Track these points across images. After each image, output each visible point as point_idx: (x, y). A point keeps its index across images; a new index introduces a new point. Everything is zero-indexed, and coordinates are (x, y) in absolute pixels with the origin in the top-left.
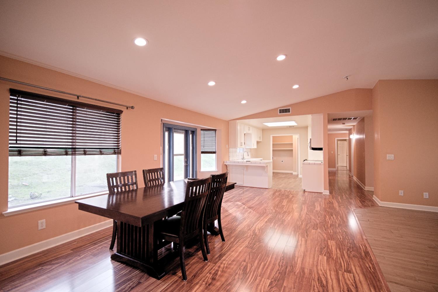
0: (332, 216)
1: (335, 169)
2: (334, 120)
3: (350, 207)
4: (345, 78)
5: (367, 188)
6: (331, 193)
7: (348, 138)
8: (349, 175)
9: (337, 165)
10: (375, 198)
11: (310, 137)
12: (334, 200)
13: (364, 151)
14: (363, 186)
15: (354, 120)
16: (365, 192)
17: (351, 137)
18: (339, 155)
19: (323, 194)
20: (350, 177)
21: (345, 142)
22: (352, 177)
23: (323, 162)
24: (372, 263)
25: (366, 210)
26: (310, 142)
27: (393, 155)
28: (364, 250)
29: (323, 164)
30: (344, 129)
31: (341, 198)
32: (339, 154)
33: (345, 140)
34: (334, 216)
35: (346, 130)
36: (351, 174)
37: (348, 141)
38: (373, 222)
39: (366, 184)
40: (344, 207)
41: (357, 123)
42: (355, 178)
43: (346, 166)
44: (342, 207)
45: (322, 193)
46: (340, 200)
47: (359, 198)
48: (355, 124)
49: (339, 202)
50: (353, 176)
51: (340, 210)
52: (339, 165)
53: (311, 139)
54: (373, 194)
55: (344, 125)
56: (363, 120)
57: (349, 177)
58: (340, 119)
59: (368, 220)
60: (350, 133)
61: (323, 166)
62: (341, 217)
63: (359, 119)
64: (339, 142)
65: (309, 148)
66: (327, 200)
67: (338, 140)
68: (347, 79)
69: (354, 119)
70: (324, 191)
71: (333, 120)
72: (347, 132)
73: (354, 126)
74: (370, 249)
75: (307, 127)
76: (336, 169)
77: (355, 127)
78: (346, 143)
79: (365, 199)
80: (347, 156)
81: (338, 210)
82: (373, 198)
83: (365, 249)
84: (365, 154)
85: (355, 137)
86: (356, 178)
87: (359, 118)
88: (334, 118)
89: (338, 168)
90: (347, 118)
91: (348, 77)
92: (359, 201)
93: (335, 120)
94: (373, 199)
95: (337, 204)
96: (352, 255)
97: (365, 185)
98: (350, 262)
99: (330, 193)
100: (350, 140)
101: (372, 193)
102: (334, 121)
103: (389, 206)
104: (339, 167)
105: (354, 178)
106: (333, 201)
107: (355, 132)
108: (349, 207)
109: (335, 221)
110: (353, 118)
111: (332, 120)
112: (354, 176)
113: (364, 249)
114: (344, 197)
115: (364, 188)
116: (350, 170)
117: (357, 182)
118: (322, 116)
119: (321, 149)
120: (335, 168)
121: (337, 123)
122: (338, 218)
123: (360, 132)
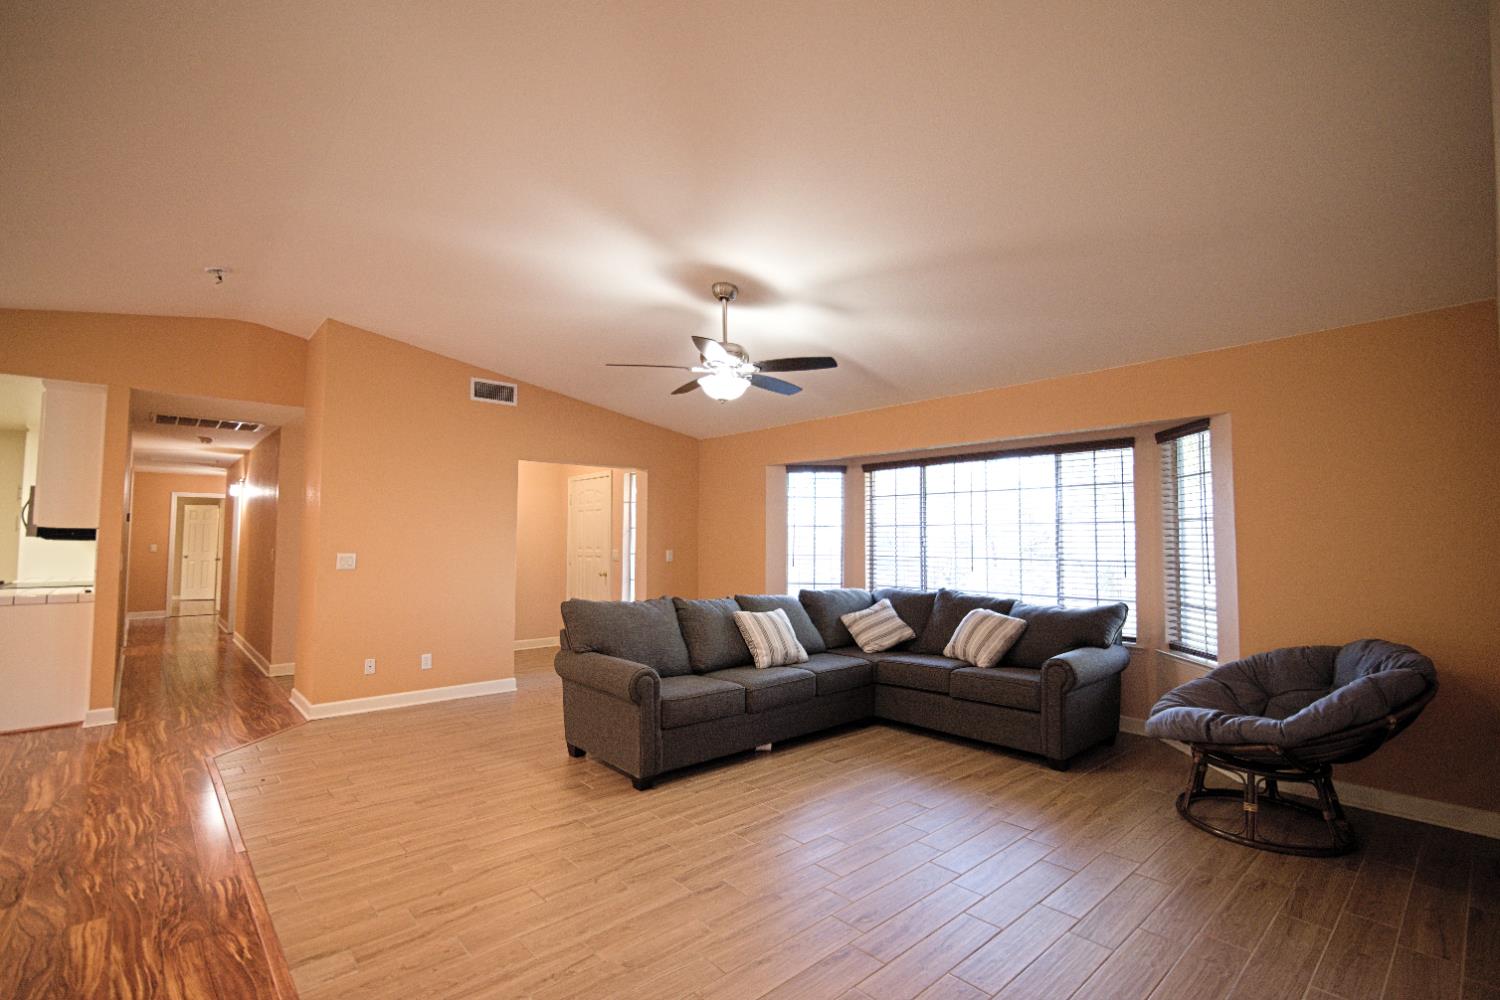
0: (113, 811)
1: (163, 612)
2: (163, 419)
3: (203, 752)
4: (210, 271)
5: (275, 670)
6: (123, 715)
7: (223, 496)
8: (221, 632)
9: (174, 598)
10: (296, 698)
11: (30, 478)
12: (133, 743)
13: (273, 545)
14: (261, 663)
15: (245, 432)
16: (270, 684)
17: (235, 490)
18: (186, 557)
19: (85, 726)
20: (224, 638)
21: (214, 508)
22: (228, 637)
23: (92, 589)
24: (252, 928)
25: (262, 745)
26: (31, 502)
27: (354, 556)
28: (230, 896)
29: (93, 599)
30: (209, 459)
31: (167, 727)
32: (185, 553)
33: (216, 502)
34: (123, 810)
35: (218, 464)
36: (226, 628)
37: (223, 504)
38: (278, 782)
39: (273, 656)
40: (178, 758)
41: (258, 446)
42: (240, 641)
43: (212, 597)
44: (169, 761)
45: (81, 723)
46: (163, 736)
47: (240, 711)
48: (249, 446)
49: (159, 741)
50: (231, 634)
51: (157, 776)
52: (183, 596)
53: (33, 489)
54: (293, 687)
55: (205, 445)
56: (274, 437)
57: (220, 639)
58: (188, 421)
59: (263, 780)
60: (232, 479)
61: (92, 605)
62: (153, 806)
63: (262, 430)
64: (188, 508)
65: (23, 530)
66: (100, 748)
67: (182, 502)
68: (220, 278)
69: (244, 427)
70: (88, 715)
71: (157, 422)
72: (223, 472)
73: (246, 453)
74: (250, 882)
75: (19, 434)
76: (169, 612)
77: (251, 456)
78: (217, 513)
79: (263, 710)
80: (217, 559)
81: (145, 779)
82: (291, 700)
83: (234, 890)
84: (274, 552)
85: (246, 493)
86: (243, 639)
87: (261, 426)
88: (162, 414)
89: (177, 609)
90: (218, 422)
91: (222, 274)
92: (240, 721)
93: (170, 422)
94: (290, 704)
95: (145, 754)
96: (174, 939)
97: (270, 661)
98: (162, 972)
99: (121, 716)
100: (230, 503)
101: (289, 681)
102: (162, 425)
103: (333, 715)
104: (182, 606)
105: (234, 640)
106: (130, 745)
107: (248, 475)
108: (197, 753)
109: (123, 827)
110: (240, 424)
111: (155, 419)
112: (236, 633)
113: (230, 892)
114: (183, 718)
115: (267, 669)
116: (224, 613)
117: (243, 653)
118: (103, 397)
119: (87, 534)
120: (165, 609)
121: (175, 436)
122: (140, 810)
123: (265, 475)
